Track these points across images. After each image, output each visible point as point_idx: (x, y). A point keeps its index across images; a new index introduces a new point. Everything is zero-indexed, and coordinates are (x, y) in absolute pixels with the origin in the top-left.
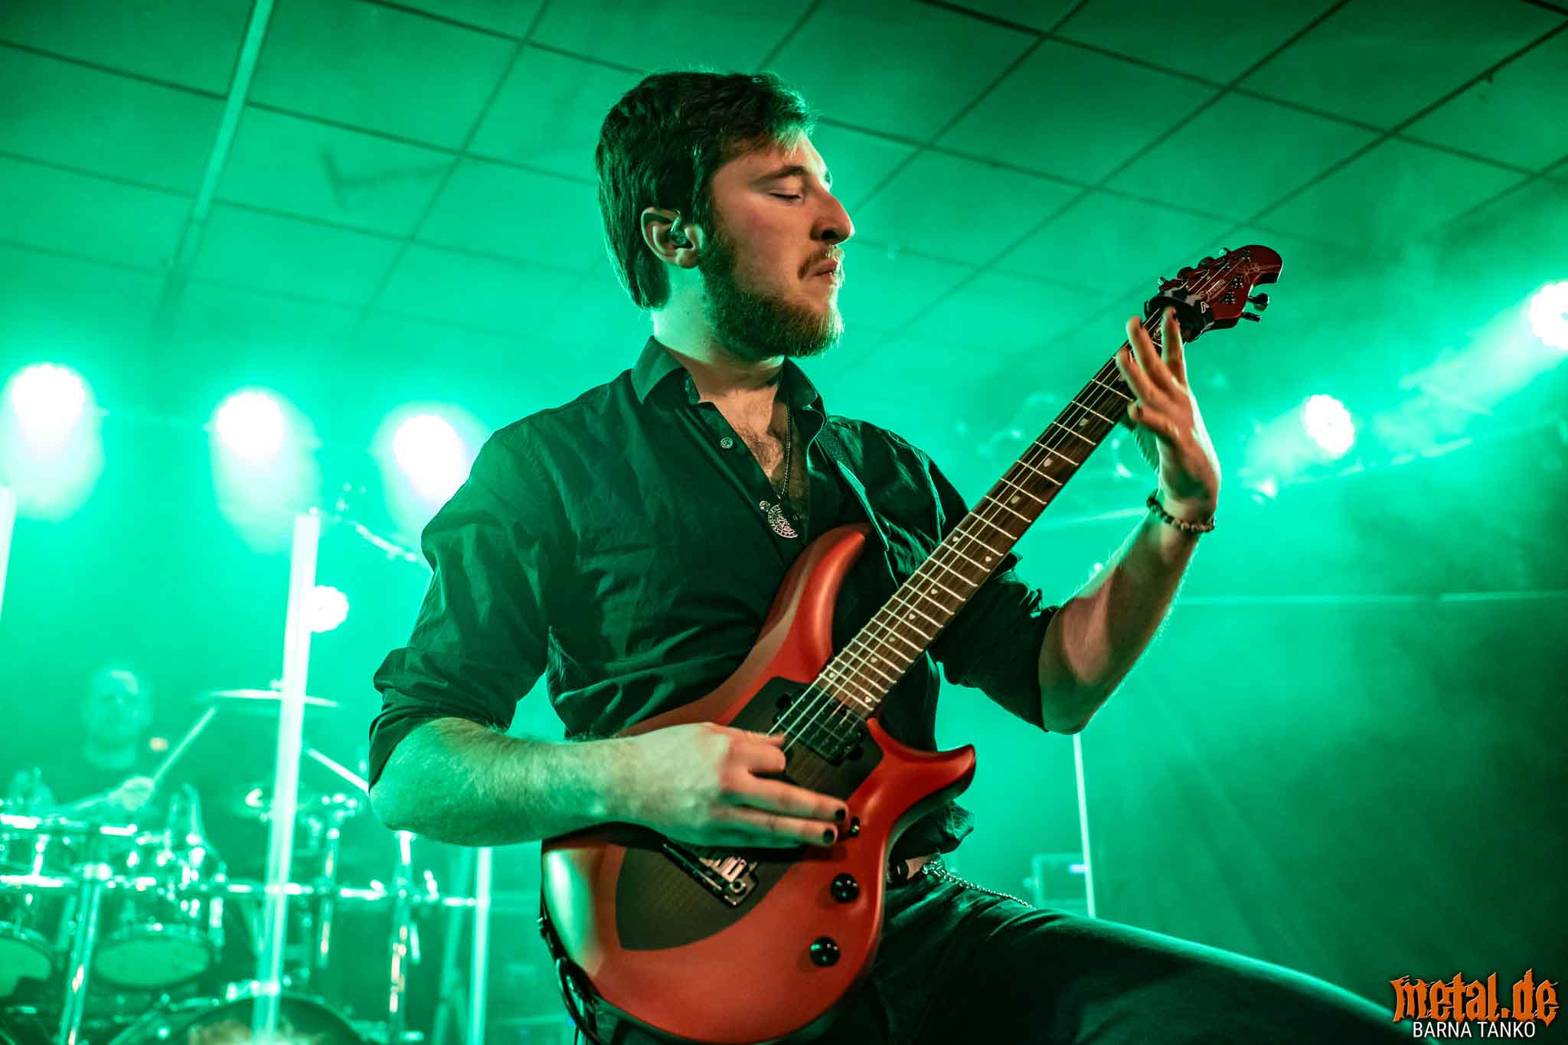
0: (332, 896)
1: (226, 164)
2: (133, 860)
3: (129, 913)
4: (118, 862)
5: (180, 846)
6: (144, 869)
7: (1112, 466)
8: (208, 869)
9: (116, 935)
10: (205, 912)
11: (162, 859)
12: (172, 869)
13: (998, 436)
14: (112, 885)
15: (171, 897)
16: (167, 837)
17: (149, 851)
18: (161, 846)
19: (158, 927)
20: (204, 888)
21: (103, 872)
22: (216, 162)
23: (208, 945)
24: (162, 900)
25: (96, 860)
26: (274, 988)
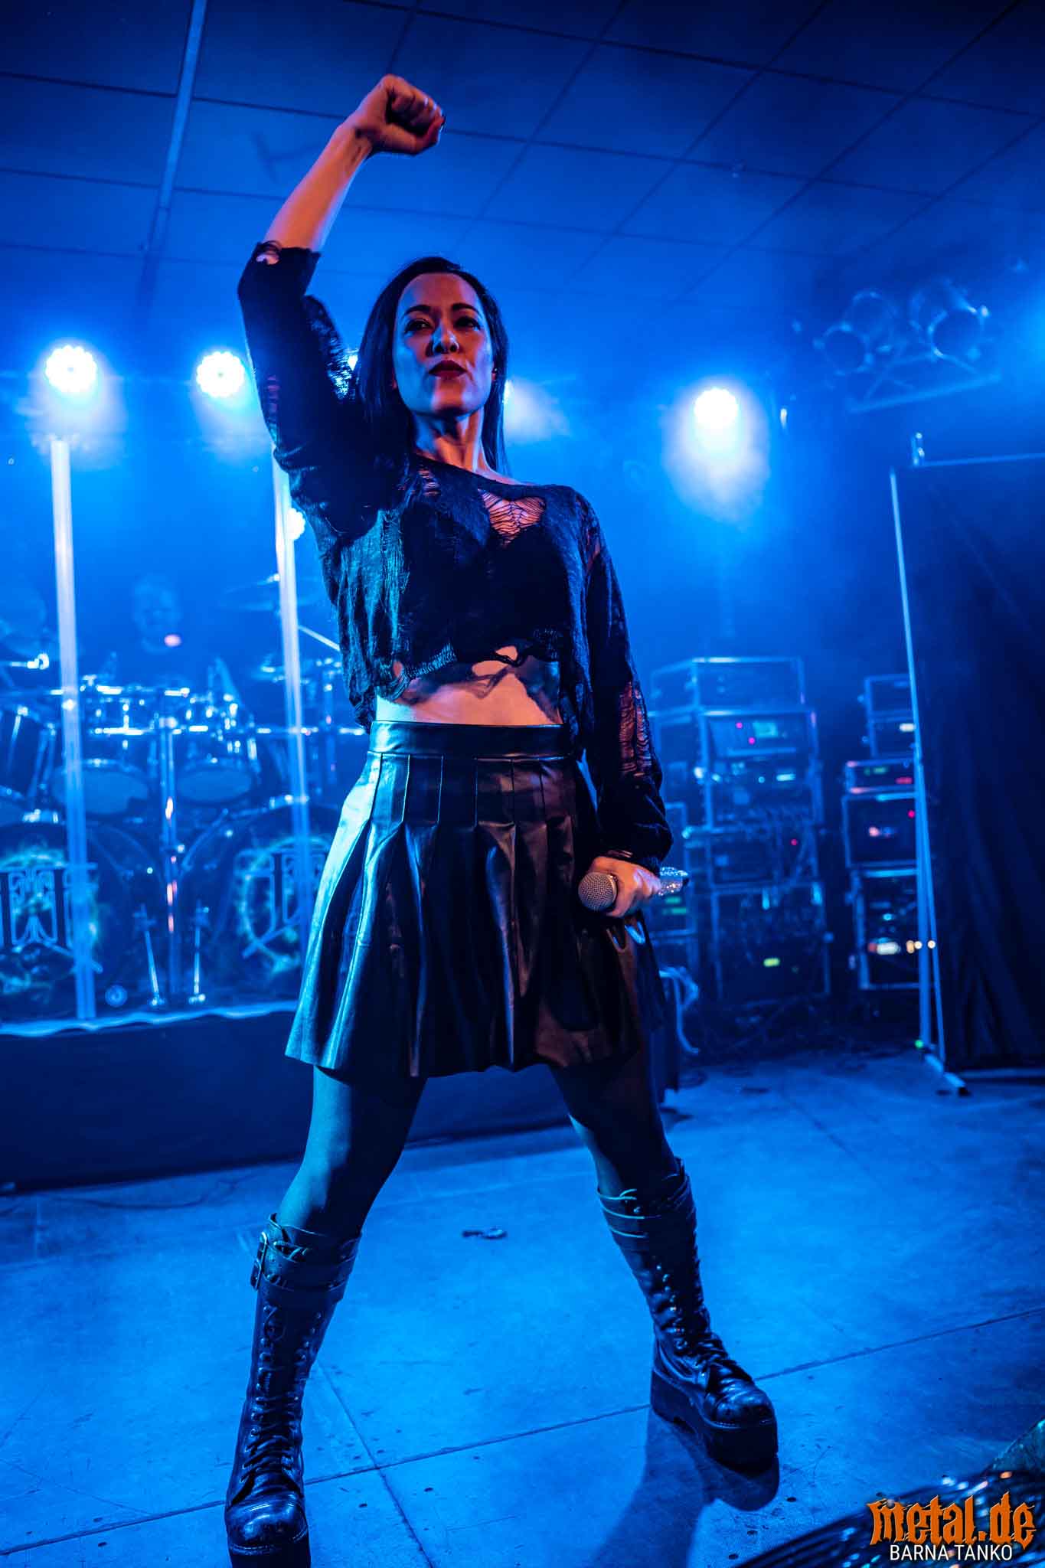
0: (334, 733)
1: (181, 153)
2: (189, 715)
3: (191, 753)
4: (180, 716)
5: (220, 703)
6: (199, 718)
7: (927, 349)
8: (241, 718)
9: (188, 767)
10: (244, 747)
11: (209, 713)
12: (217, 720)
13: (830, 331)
14: (177, 732)
15: (221, 738)
16: (210, 697)
17: (199, 709)
18: (206, 704)
19: (214, 761)
20: (241, 731)
21: (172, 722)
22: (173, 156)
23: (249, 771)
24: (215, 740)
25: (166, 715)
26: (304, 799)
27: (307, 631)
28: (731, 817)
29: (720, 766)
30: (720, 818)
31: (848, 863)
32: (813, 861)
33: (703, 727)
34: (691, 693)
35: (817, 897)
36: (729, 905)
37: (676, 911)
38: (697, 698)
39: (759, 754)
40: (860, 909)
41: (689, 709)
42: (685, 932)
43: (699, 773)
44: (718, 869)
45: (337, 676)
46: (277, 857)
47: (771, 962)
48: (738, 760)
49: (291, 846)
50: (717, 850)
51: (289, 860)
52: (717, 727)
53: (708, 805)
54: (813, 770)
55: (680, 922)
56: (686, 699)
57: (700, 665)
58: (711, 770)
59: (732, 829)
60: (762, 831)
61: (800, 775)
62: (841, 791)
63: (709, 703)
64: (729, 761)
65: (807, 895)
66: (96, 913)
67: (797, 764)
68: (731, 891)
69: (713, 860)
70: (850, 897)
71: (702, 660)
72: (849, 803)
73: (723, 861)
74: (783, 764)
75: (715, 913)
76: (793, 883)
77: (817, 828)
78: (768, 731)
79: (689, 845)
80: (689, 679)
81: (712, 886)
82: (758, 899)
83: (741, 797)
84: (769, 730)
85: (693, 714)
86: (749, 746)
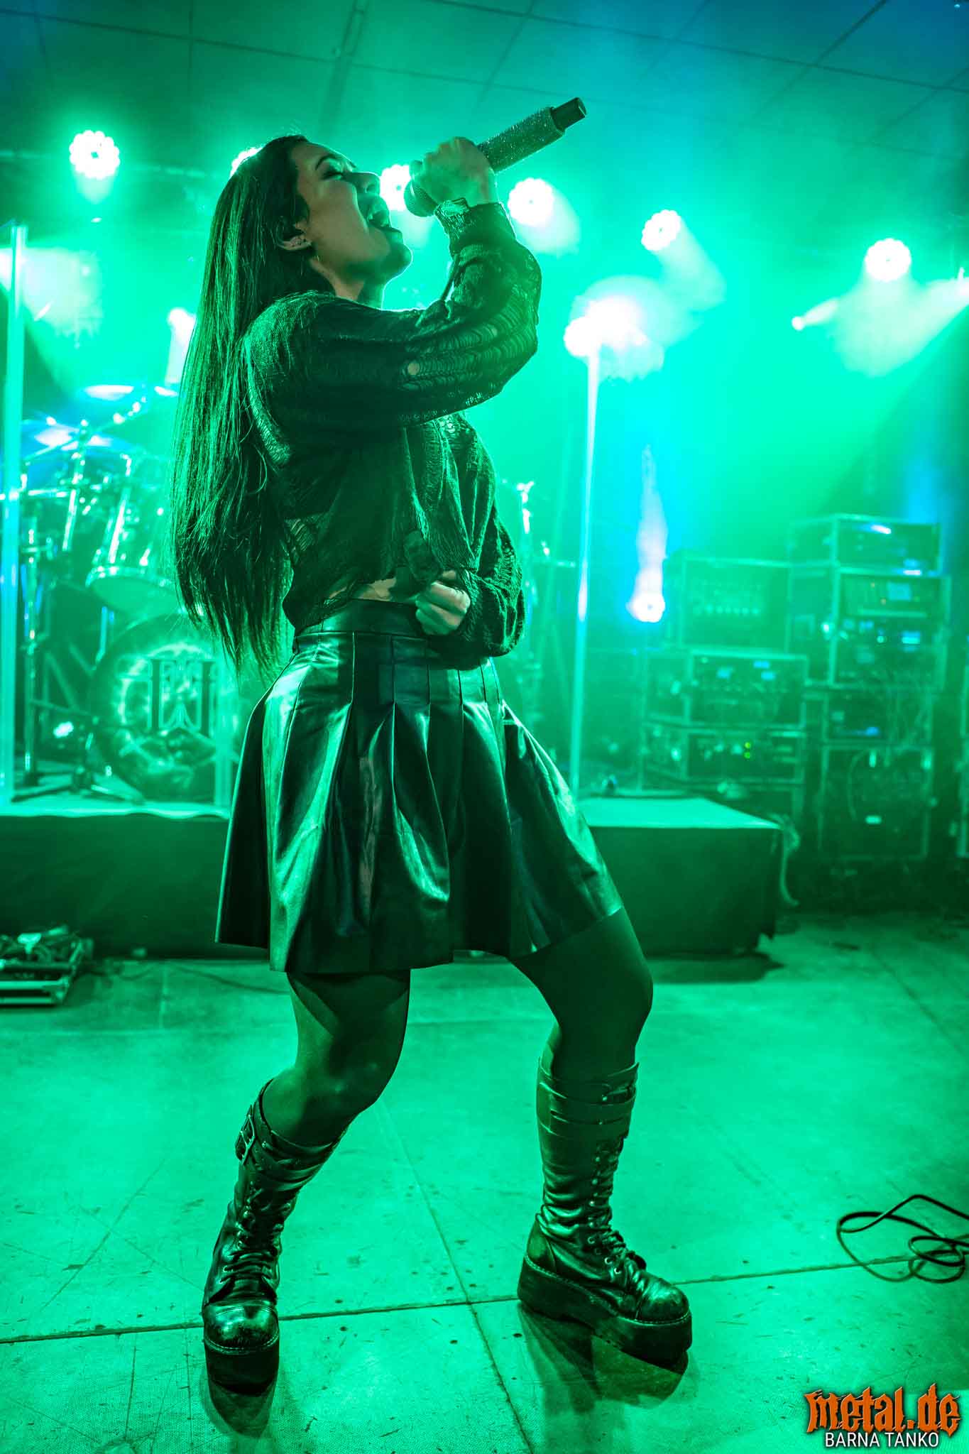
28: (852, 675)
29: (850, 624)
30: (842, 674)
32: (928, 728)
33: (836, 583)
34: (829, 548)
35: (928, 763)
36: (839, 760)
37: (785, 760)
38: (834, 554)
39: (889, 615)
41: (826, 563)
42: (794, 781)
43: (826, 627)
44: (833, 724)
47: (873, 820)
48: (866, 619)
50: (834, 705)
52: (850, 585)
53: (832, 660)
54: (942, 637)
55: (788, 771)
56: (824, 553)
57: (843, 522)
58: (840, 626)
59: (853, 686)
60: (880, 692)
61: (926, 640)
63: (845, 559)
64: (859, 619)
65: (918, 760)
66: (239, 707)
67: (925, 628)
68: (844, 746)
69: (830, 715)
71: (845, 516)
73: (838, 716)
74: (911, 626)
75: (825, 764)
76: (905, 746)
77: (937, 695)
78: (902, 591)
79: (808, 696)
80: (828, 534)
81: (825, 739)
82: (866, 756)
83: (866, 656)
84: (904, 593)
85: (829, 570)
86: (880, 606)
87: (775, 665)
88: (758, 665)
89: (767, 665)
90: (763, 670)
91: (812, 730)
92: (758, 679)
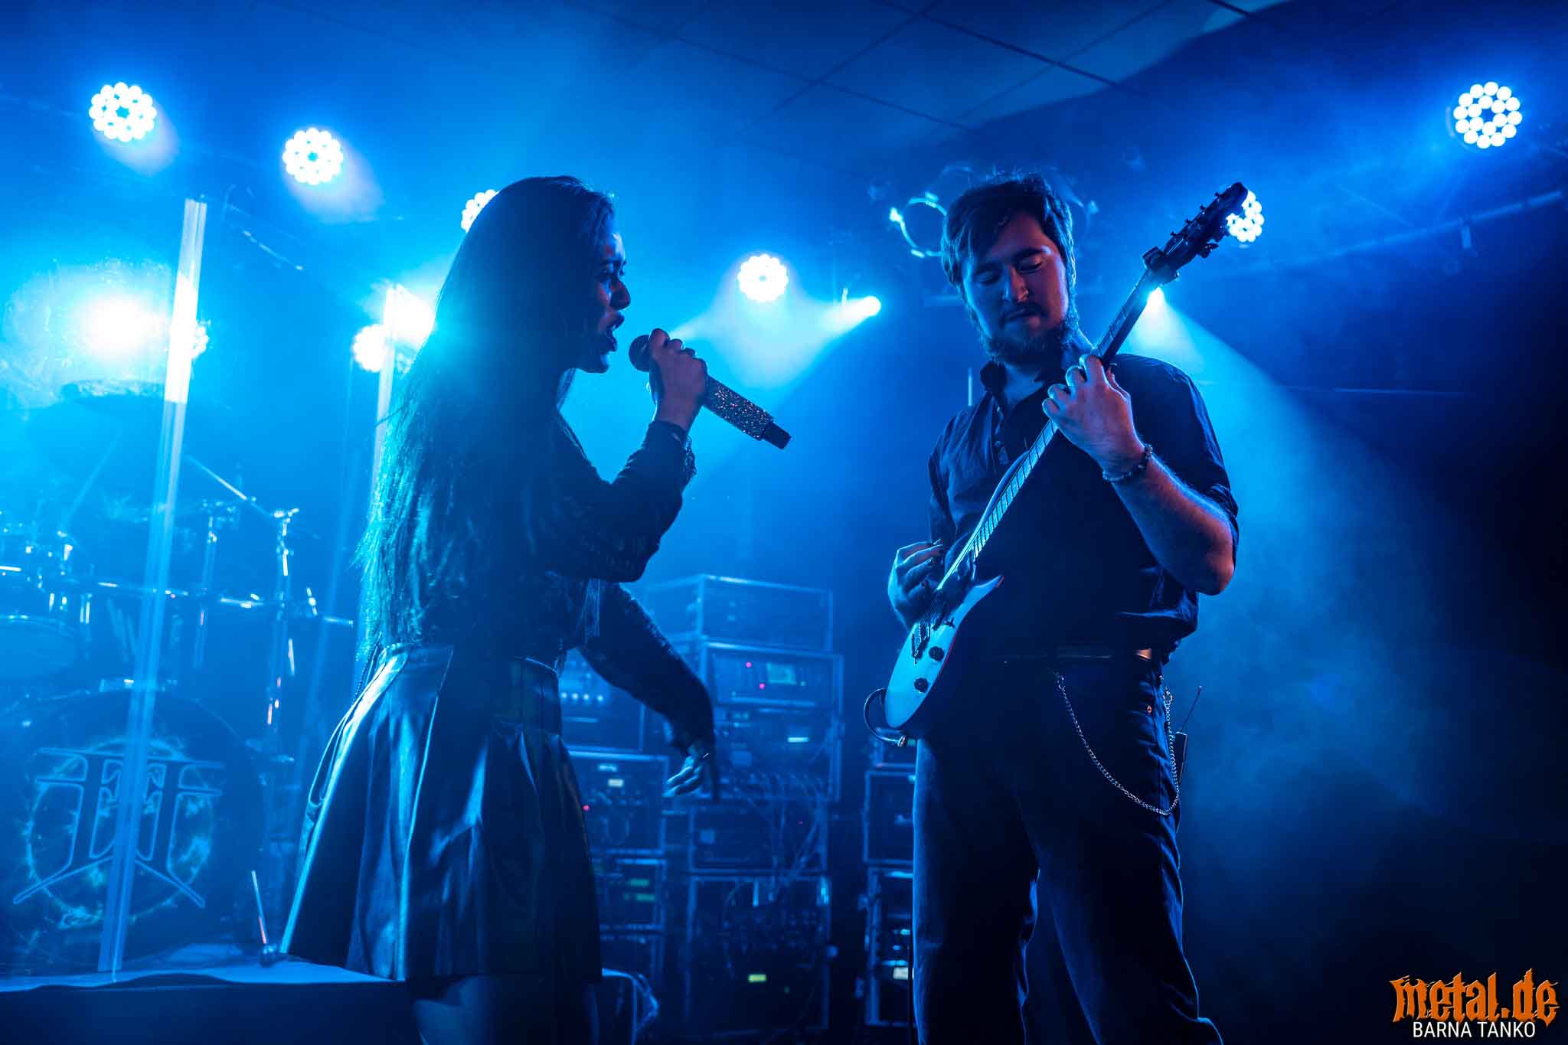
5: (49, 540)
8: (78, 563)
11: (29, 549)
12: (39, 561)
15: (40, 587)
19: (25, 617)
26: (151, 685)
27: (191, 459)
31: (865, 858)
32: (822, 849)
33: (703, 658)
34: (693, 617)
35: (824, 893)
36: (709, 896)
37: (641, 897)
38: (699, 623)
39: (768, 704)
40: (875, 919)
41: (687, 636)
42: (651, 926)
44: (702, 847)
45: (226, 526)
46: (95, 762)
47: (757, 977)
48: (741, 708)
49: (118, 747)
50: (703, 822)
51: (112, 769)
52: (721, 664)
54: (834, 732)
55: (645, 912)
57: (710, 583)
59: (727, 796)
60: (762, 803)
61: (817, 737)
62: (864, 763)
63: (711, 631)
64: (731, 709)
65: (812, 891)
67: (815, 722)
68: (715, 877)
69: (697, 835)
70: (864, 901)
71: (713, 577)
72: (873, 779)
73: (708, 836)
74: (799, 722)
75: (692, 905)
76: (794, 875)
77: (832, 808)
78: (784, 675)
80: (694, 599)
81: (692, 867)
82: (748, 891)
83: (742, 755)
84: (787, 676)
85: (693, 644)
86: (757, 693)
87: (624, 768)
88: (603, 767)
89: (613, 768)
90: (611, 775)
91: (676, 859)
92: (604, 788)
